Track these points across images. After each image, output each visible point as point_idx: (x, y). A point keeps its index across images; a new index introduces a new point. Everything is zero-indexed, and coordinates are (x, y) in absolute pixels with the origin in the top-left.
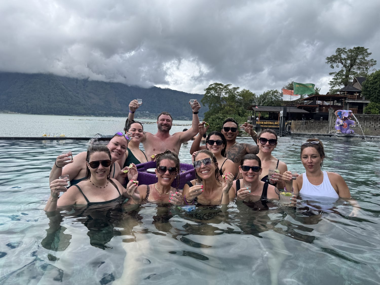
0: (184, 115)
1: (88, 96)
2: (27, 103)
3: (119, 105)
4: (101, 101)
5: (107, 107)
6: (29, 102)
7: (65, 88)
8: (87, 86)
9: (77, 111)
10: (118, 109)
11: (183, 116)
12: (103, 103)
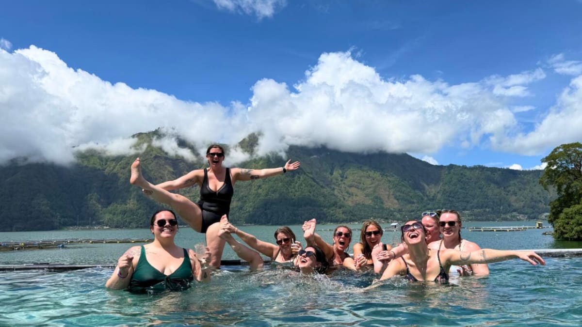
0: (515, 211)
1: (348, 192)
2: (266, 210)
3: (396, 201)
4: (367, 198)
5: (377, 207)
6: (268, 209)
7: (315, 184)
8: (346, 178)
9: (333, 217)
10: (394, 209)
11: (514, 213)
12: (370, 201)
